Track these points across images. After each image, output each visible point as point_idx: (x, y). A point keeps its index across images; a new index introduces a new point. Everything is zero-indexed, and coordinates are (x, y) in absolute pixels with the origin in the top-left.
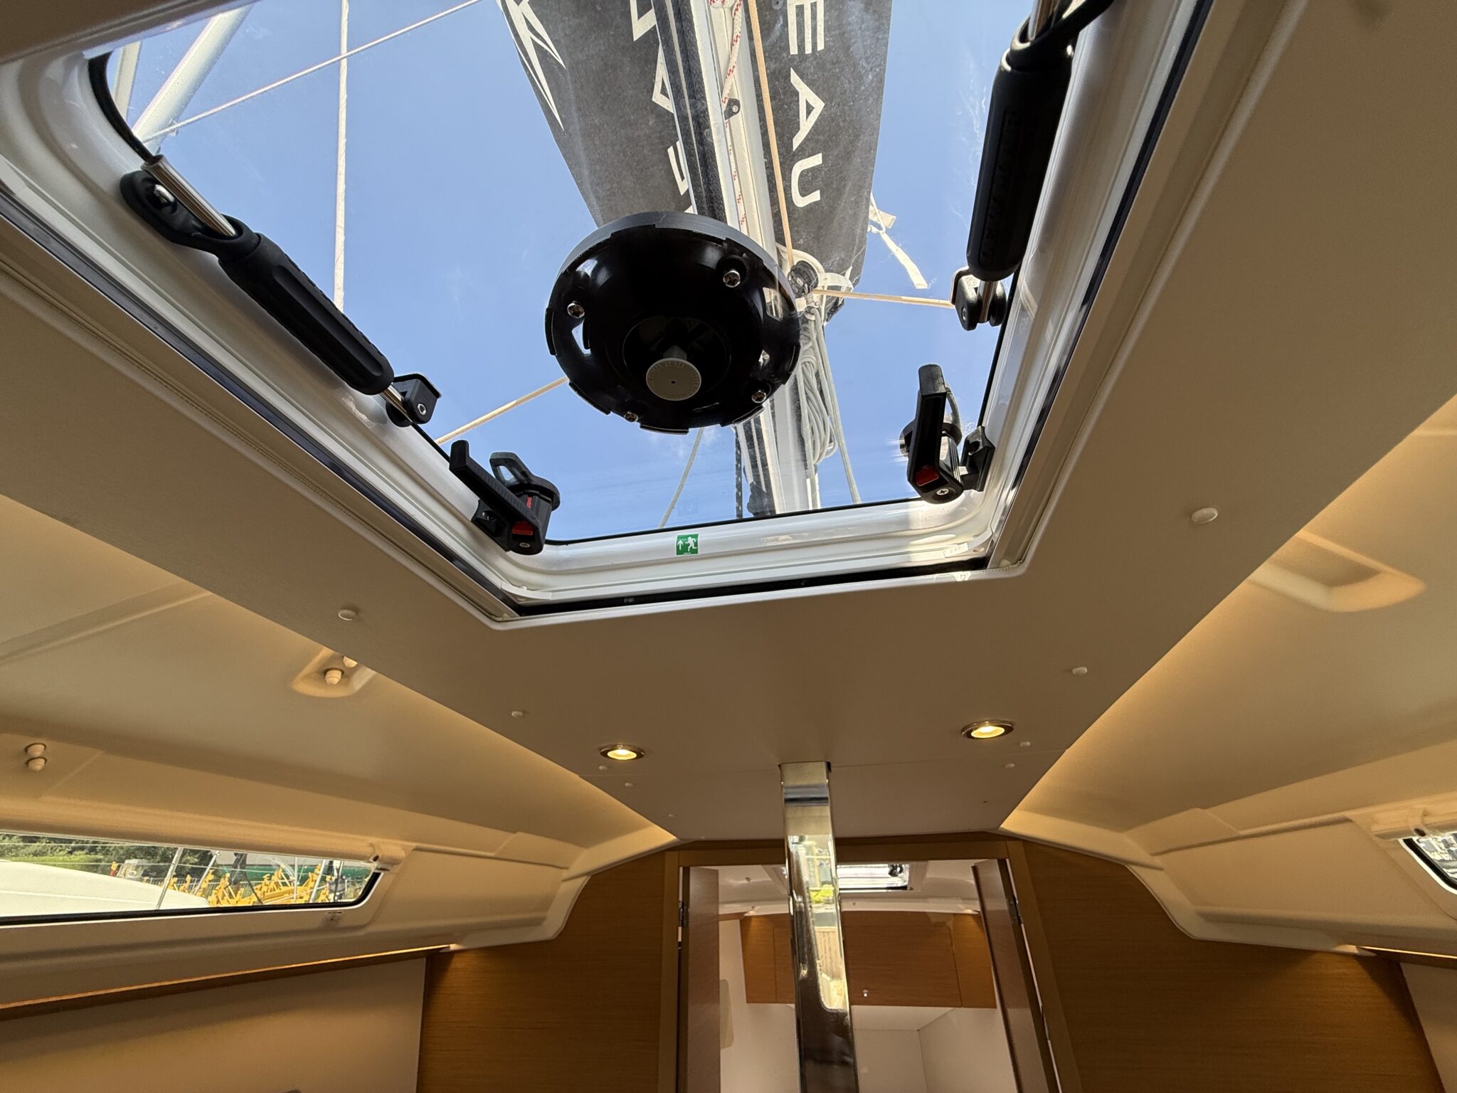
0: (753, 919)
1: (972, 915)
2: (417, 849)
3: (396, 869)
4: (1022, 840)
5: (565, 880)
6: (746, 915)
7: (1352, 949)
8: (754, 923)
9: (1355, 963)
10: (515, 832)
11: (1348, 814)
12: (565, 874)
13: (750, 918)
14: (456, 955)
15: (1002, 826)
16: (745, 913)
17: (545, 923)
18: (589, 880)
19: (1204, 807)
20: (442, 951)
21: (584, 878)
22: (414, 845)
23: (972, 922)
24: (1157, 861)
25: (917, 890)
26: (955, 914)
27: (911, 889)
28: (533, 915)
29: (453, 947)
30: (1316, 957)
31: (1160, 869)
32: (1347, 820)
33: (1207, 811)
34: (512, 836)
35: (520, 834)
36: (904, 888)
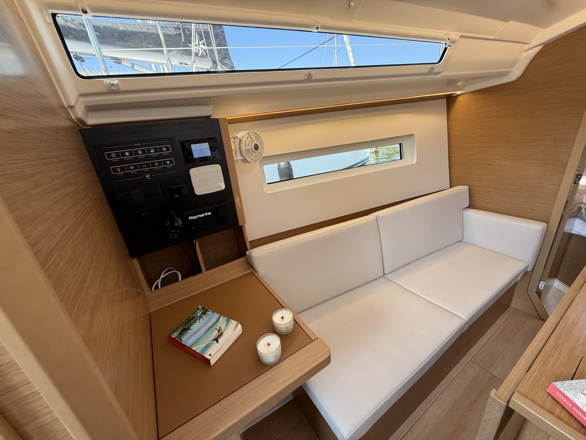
2: (461, 37)
3: (453, 46)
5: (525, 51)
10: (508, 22)
12: (527, 47)
14: (459, 96)
17: (510, 74)
20: (453, 95)
21: (540, 47)
22: (460, 34)
28: (505, 70)
29: (458, 93)
34: (507, 24)
35: (510, 22)
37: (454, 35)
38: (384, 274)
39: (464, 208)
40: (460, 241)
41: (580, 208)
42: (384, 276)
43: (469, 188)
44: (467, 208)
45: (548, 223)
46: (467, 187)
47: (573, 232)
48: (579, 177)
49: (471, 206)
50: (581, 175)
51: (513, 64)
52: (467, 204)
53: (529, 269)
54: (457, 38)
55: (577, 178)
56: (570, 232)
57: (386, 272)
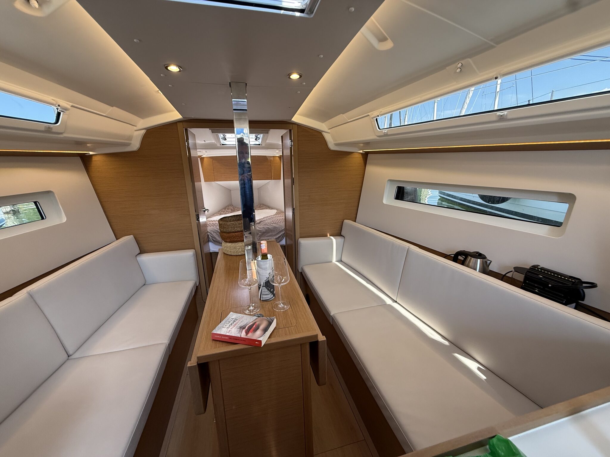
1: (278, 156)
4: (297, 125)
5: (136, 131)
6: (202, 157)
7: (361, 151)
8: (205, 159)
9: (361, 155)
10: (113, 106)
11: (369, 114)
12: (135, 128)
14: (93, 156)
15: (292, 119)
17: (132, 145)
18: (146, 132)
19: (343, 114)
20: (86, 155)
21: (144, 130)
22: (71, 104)
24: (329, 131)
25: (263, 145)
26: (273, 156)
27: (262, 145)
28: (126, 142)
29: (91, 153)
30: (354, 153)
31: (329, 133)
32: (368, 115)
33: (343, 115)
34: (112, 108)
36: (259, 145)
37: (64, 104)
38: (69, 356)
39: (136, 255)
40: (144, 285)
41: (208, 235)
42: (70, 358)
43: (134, 237)
44: (139, 254)
45: (195, 249)
46: (132, 236)
47: (211, 251)
48: (198, 216)
49: (142, 251)
50: (199, 215)
51: (130, 138)
52: (138, 251)
53: (198, 284)
54: (69, 107)
55: (197, 217)
56: (209, 252)
57: (71, 352)
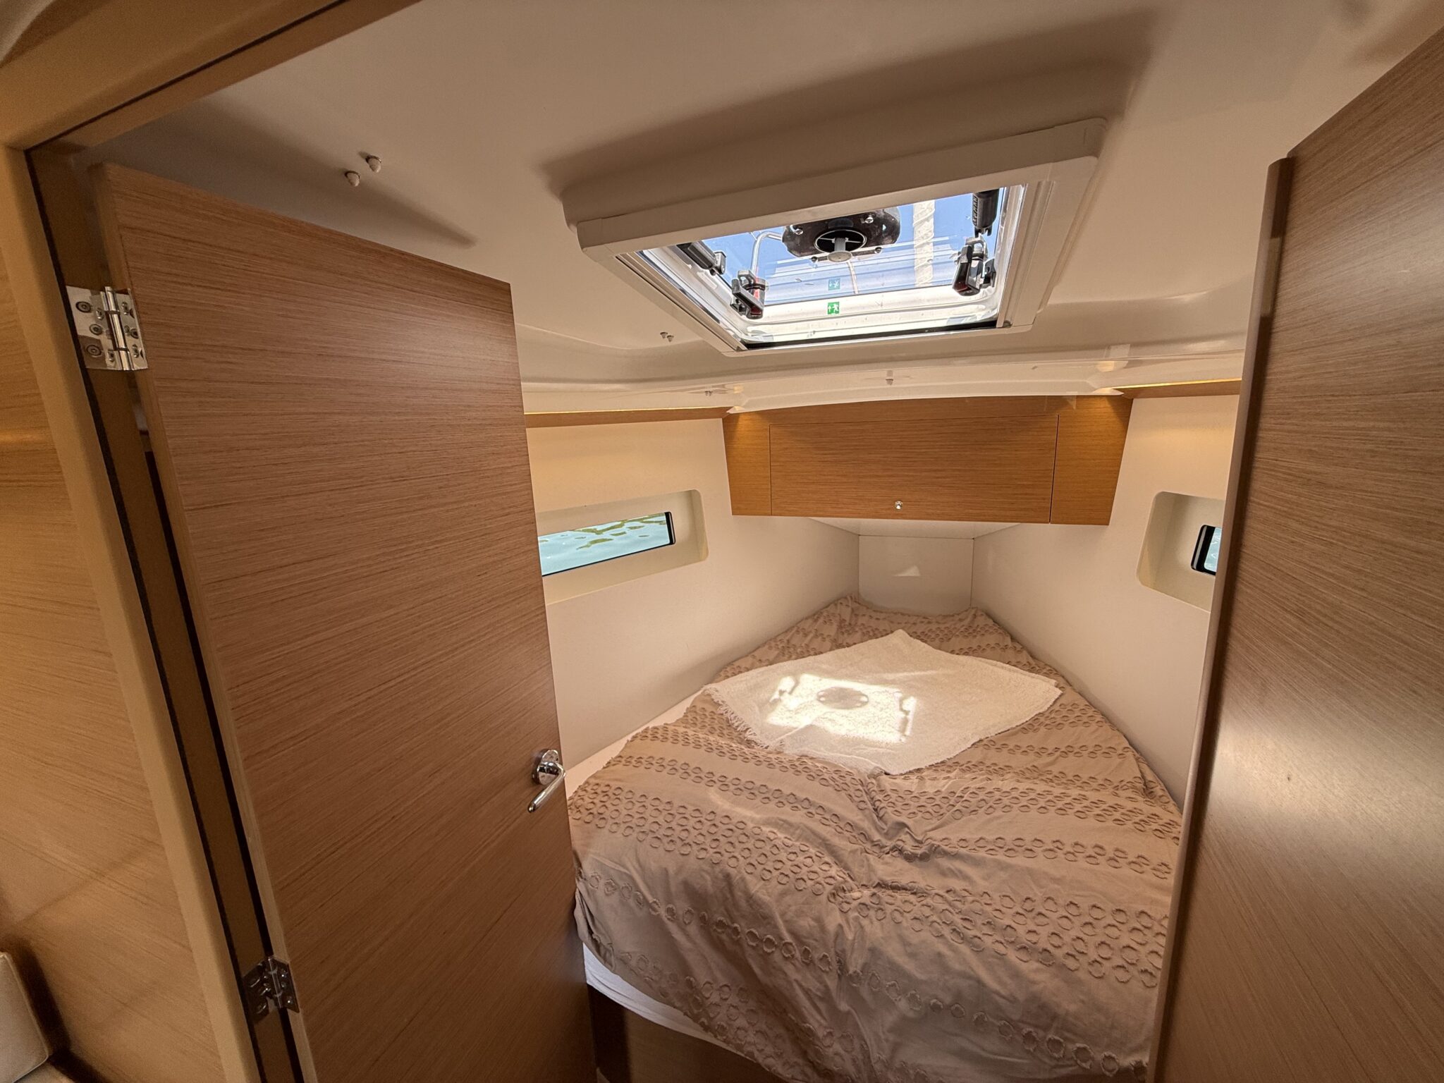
0: (742, 417)
1: (1109, 398)
6: (730, 411)
8: (743, 424)
13: (737, 416)
16: (730, 408)
23: (1105, 408)
25: (1022, 324)
26: (1078, 396)
27: (1007, 324)
36: (990, 324)
